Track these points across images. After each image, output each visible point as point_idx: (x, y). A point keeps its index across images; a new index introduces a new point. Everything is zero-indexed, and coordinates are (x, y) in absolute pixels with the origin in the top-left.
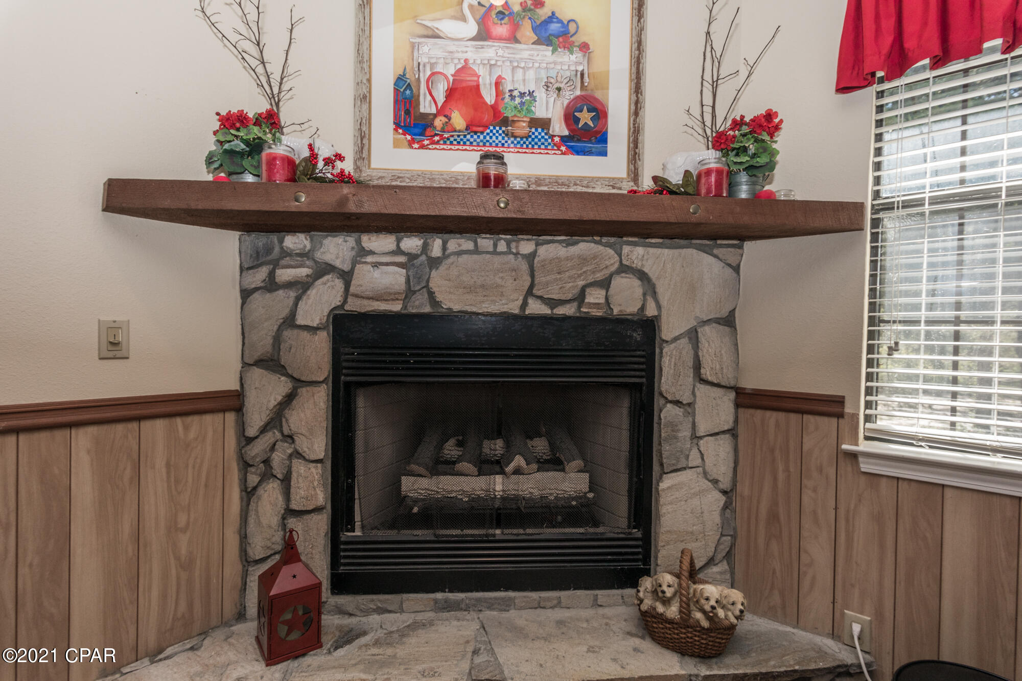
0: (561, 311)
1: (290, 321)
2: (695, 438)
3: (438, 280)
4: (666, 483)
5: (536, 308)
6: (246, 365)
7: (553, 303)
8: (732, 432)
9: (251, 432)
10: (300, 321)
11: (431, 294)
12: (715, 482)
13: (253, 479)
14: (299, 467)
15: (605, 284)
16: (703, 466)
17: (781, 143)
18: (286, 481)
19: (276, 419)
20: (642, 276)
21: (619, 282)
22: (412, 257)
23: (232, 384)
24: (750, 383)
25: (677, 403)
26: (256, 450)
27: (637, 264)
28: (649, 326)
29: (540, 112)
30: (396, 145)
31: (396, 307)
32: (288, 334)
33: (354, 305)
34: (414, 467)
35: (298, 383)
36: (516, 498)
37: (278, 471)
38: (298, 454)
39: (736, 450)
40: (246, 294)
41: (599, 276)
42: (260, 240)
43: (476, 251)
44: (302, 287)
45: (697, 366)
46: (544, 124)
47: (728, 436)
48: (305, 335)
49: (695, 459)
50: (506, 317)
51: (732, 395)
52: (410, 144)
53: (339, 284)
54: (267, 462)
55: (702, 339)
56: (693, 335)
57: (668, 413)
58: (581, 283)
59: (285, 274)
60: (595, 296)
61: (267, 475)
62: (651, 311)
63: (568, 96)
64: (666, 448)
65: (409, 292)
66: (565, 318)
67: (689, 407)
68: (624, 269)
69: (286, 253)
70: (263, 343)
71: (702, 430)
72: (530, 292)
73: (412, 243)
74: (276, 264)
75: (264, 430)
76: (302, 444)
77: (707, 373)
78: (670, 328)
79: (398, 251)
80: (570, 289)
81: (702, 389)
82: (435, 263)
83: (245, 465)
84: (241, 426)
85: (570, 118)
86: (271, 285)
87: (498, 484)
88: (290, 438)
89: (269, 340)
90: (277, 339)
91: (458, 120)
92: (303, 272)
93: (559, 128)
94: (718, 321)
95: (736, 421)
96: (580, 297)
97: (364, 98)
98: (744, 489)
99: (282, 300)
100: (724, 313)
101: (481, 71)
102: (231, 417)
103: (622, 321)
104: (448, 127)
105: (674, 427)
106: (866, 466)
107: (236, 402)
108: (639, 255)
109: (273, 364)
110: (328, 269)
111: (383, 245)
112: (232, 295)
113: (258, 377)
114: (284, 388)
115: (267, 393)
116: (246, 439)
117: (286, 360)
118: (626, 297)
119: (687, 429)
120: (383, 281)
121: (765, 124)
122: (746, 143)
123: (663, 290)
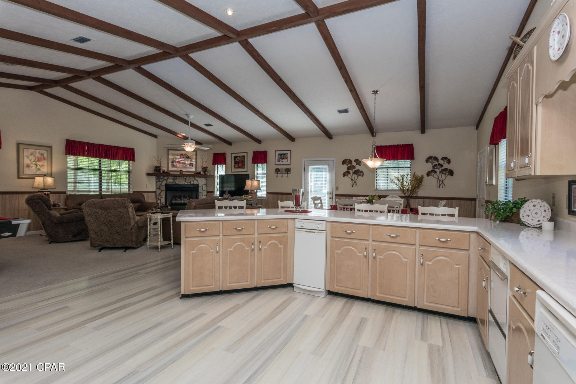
0: (189, 184)
1: (161, 185)
3: (176, 181)
5: (186, 183)
7: (188, 183)
8: (206, 195)
9: (157, 195)
10: (162, 185)
13: (157, 200)
15: (193, 181)
17: (208, 169)
18: (161, 200)
19: (159, 194)
20: (197, 180)
21: (194, 181)
23: (155, 190)
24: (208, 190)
25: (201, 192)
26: (158, 197)
30: (172, 168)
31: (172, 183)
32: (161, 186)
33: (167, 183)
34: (173, 199)
35: (162, 190)
37: (160, 199)
38: (162, 197)
44: (162, 181)
48: (162, 186)
51: (206, 191)
53: (166, 181)
54: (159, 198)
56: (202, 186)
58: (190, 181)
59: (161, 180)
60: (192, 182)
61: (159, 199)
62: (198, 184)
65: (173, 182)
68: (195, 180)
69: (161, 178)
70: (158, 187)
71: (203, 195)
72: (185, 182)
73: (173, 177)
74: (160, 179)
75: (158, 195)
77: (203, 189)
78: (200, 185)
79: (172, 178)
80: (189, 182)
81: (203, 191)
82: (176, 179)
83: (156, 198)
84: (156, 195)
86: (159, 181)
87: (182, 201)
88: (161, 196)
90: (160, 187)
92: (162, 180)
94: (205, 185)
96: (190, 182)
99: (160, 182)
100: (205, 184)
101: (180, 161)
103: (195, 185)
105: (200, 195)
107: (155, 192)
108: (196, 178)
109: (159, 189)
110: (165, 180)
111: (171, 177)
112: (155, 182)
113: (158, 190)
114: (160, 191)
115: (158, 191)
116: (156, 196)
117: (160, 188)
118: (195, 182)
119: (201, 195)
120: (170, 181)
121: (207, 167)
122: (205, 169)
123: (199, 182)
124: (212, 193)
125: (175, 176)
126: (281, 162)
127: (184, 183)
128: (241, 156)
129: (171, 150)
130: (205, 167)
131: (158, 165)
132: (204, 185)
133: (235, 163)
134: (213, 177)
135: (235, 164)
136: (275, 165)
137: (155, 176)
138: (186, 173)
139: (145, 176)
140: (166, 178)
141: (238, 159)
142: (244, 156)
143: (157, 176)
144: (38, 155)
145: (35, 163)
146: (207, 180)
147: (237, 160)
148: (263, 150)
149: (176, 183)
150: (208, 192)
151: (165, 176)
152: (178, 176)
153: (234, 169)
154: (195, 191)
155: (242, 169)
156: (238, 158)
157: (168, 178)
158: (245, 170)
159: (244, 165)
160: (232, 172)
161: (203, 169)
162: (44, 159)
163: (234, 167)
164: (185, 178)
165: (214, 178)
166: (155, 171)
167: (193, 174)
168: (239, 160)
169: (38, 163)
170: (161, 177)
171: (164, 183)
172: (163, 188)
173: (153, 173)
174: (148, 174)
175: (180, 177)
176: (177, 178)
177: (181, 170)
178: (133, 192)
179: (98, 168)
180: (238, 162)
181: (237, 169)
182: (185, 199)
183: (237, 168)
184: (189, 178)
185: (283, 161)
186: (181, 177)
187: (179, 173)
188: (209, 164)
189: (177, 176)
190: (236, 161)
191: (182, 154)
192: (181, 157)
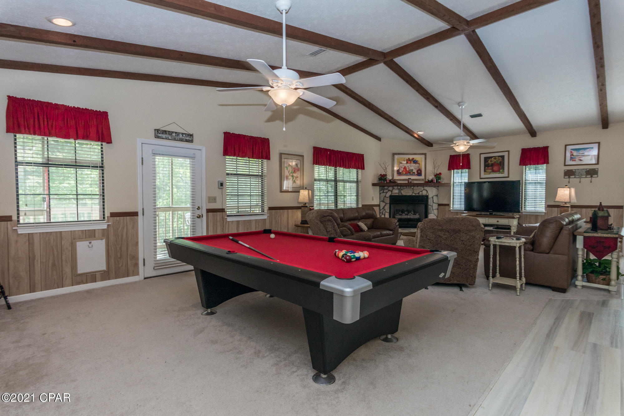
0: (417, 195)
1: (385, 196)
2: (433, 210)
3: (402, 192)
4: (429, 215)
5: (414, 194)
6: (380, 202)
7: (416, 194)
8: (438, 209)
9: (381, 209)
10: (386, 196)
11: (401, 193)
12: (435, 215)
13: (381, 215)
14: (386, 213)
15: (422, 191)
16: (434, 213)
17: (442, 176)
19: (383, 208)
20: (426, 190)
22: (399, 189)
23: (379, 204)
24: (440, 203)
25: (431, 206)
26: (381, 211)
27: (425, 189)
28: (427, 196)
29: (414, 171)
30: (397, 176)
31: (397, 195)
32: (385, 198)
33: (392, 195)
34: (397, 214)
35: (386, 204)
36: (411, 218)
37: (384, 214)
38: (386, 212)
39: (438, 211)
40: (380, 194)
41: (421, 191)
43: (407, 188)
44: (387, 192)
45: (433, 201)
46: (414, 173)
47: (437, 210)
48: (387, 198)
49: (433, 212)
51: (437, 204)
52: (399, 176)
53: (391, 192)
54: (382, 213)
55: (434, 198)
56: (433, 197)
57: (430, 207)
58: (419, 191)
59: (385, 191)
60: (421, 193)
61: (383, 214)
62: (427, 195)
63: (417, 169)
64: (429, 211)
65: (399, 193)
66: (417, 196)
67: (432, 206)
68: (424, 190)
69: (385, 189)
70: (382, 199)
71: (434, 209)
72: (413, 193)
73: (399, 187)
74: (384, 190)
75: (382, 209)
76: (386, 211)
77: (434, 202)
78: (430, 196)
79: (398, 188)
80: (418, 192)
81: (434, 204)
82: (402, 189)
83: (380, 213)
84: (380, 208)
85: (417, 171)
86: (383, 192)
87: (409, 217)
88: (385, 210)
89: (383, 199)
91: (404, 173)
92: (387, 191)
93: (416, 173)
94: (436, 196)
95: (438, 208)
96: (419, 193)
97: (393, 171)
98: (439, 216)
99: (384, 194)
100: (436, 194)
101: (407, 167)
103: (424, 196)
105: (430, 208)
106: (451, 211)
107: (379, 206)
108: (426, 188)
109: (383, 201)
110: (389, 190)
111: (396, 187)
112: (379, 194)
113: (382, 203)
114: (384, 204)
115: (382, 205)
117: (385, 201)
118: (424, 193)
119: (432, 208)
120: (396, 192)
121: (440, 174)
122: (438, 176)
123: (429, 192)
124: (448, 207)
125: (401, 186)
126: (577, 160)
127: (411, 194)
128: (498, 156)
129: (396, 154)
130: (438, 173)
131: (383, 173)
132: (434, 196)
133: (486, 165)
134: (448, 185)
135: (486, 168)
136: (565, 165)
137: (379, 187)
138: (415, 182)
139: (371, 186)
140: (390, 188)
141: (491, 161)
142: (503, 157)
143: (380, 186)
144: (294, 166)
145: (291, 174)
146: (438, 189)
147: (489, 162)
148: (541, 145)
149: (402, 194)
150: (439, 205)
151: (390, 186)
152: (405, 186)
153: (484, 174)
154: (424, 204)
155: (499, 173)
156: (493, 158)
157: (393, 189)
158: (506, 174)
159: (503, 168)
160: (481, 178)
161: (435, 176)
163: (485, 171)
164: (412, 187)
165: (451, 186)
166: (379, 180)
167: (423, 182)
168: (493, 162)
169: (294, 175)
170: (385, 187)
171: (389, 194)
172: (388, 200)
173: (377, 183)
174: (374, 185)
175: (406, 186)
178: (362, 205)
179: (333, 178)
180: (492, 165)
181: (489, 174)
182: (410, 214)
183: (490, 172)
184: (417, 188)
185: (581, 159)
187: (407, 182)
188: (443, 169)
189: (403, 186)
190: (488, 164)
191: (409, 158)
192: (407, 163)
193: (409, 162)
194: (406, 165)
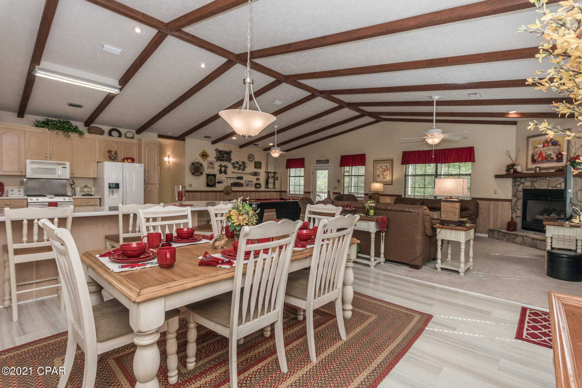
0: (554, 188)
3: (535, 184)
5: (549, 188)
6: (512, 196)
7: (552, 187)
10: (518, 190)
14: (518, 210)
18: (516, 212)
19: (515, 204)
22: (532, 181)
23: (511, 198)
26: (513, 207)
29: (552, 156)
30: (531, 163)
31: (529, 188)
33: (525, 188)
35: (518, 199)
38: (518, 209)
41: (559, 183)
42: (514, 179)
43: (540, 179)
44: (519, 185)
48: (519, 192)
50: (545, 190)
52: (533, 164)
53: (523, 185)
58: (556, 184)
60: (558, 186)
61: (514, 211)
63: (557, 153)
65: (532, 186)
69: (517, 181)
70: (514, 193)
72: (549, 185)
73: (532, 179)
76: (519, 207)
77: (578, 199)
79: (530, 180)
80: (554, 185)
82: (536, 181)
83: (512, 210)
84: (511, 204)
85: (557, 156)
86: (516, 185)
88: (517, 206)
90: (516, 193)
91: (540, 160)
92: (519, 183)
93: (555, 158)
94: (581, 190)
96: (556, 186)
97: (527, 158)
99: (517, 187)
101: (543, 152)
102: (510, 203)
104: (538, 161)
110: (522, 183)
111: (528, 179)
112: (512, 187)
113: (514, 197)
115: (515, 200)
116: (512, 206)
117: (517, 195)
118: (561, 186)
120: (528, 184)
122: (574, 161)
125: (534, 177)
127: (546, 188)
129: (530, 137)
131: (510, 163)
137: (510, 179)
139: (493, 179)
140: (523, 180)
143: (512, 178)
144: (384, 167)
145: (382, 173)
149: (535, 187)
151: (523, 178)
152: (538, 177)
157: (525, 181)
161: (571, 161)
162: (388, 170)
164: (548, 179)
166: (507, 171)
169: (384, 173)
170: (518, 179)
171: (520, 188)
172: (521, 195)
173: (504, 174)
175: (540, 177)
176: (537, 179)
177: (536, 167)
178: (472, 198)
179: (434, 173)
184: (554, 179)
186: (542, 178)
187: (533, 172)
189: (536, 177)
191: (546, 140)
192: (544, 146)
193: (546, 145)
194: (542, 149)
